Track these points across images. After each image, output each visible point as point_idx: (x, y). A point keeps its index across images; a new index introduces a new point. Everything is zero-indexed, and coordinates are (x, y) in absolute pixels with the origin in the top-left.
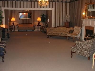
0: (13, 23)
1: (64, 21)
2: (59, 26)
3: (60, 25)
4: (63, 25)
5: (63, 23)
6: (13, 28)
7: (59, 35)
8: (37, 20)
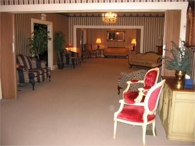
0: (98, 47)
1: (158, 45)
2: (149, 51)
3: (151, 51)
4: (153, 51)
5: (156, 47)
6: (96, 53)
7: (144, 65)
8: (132, 43)
